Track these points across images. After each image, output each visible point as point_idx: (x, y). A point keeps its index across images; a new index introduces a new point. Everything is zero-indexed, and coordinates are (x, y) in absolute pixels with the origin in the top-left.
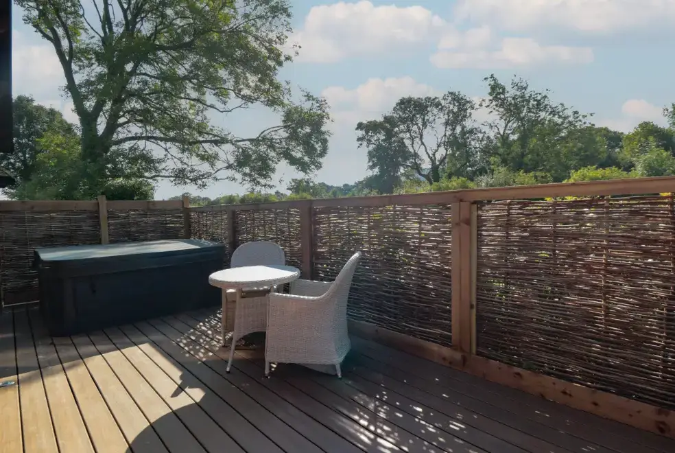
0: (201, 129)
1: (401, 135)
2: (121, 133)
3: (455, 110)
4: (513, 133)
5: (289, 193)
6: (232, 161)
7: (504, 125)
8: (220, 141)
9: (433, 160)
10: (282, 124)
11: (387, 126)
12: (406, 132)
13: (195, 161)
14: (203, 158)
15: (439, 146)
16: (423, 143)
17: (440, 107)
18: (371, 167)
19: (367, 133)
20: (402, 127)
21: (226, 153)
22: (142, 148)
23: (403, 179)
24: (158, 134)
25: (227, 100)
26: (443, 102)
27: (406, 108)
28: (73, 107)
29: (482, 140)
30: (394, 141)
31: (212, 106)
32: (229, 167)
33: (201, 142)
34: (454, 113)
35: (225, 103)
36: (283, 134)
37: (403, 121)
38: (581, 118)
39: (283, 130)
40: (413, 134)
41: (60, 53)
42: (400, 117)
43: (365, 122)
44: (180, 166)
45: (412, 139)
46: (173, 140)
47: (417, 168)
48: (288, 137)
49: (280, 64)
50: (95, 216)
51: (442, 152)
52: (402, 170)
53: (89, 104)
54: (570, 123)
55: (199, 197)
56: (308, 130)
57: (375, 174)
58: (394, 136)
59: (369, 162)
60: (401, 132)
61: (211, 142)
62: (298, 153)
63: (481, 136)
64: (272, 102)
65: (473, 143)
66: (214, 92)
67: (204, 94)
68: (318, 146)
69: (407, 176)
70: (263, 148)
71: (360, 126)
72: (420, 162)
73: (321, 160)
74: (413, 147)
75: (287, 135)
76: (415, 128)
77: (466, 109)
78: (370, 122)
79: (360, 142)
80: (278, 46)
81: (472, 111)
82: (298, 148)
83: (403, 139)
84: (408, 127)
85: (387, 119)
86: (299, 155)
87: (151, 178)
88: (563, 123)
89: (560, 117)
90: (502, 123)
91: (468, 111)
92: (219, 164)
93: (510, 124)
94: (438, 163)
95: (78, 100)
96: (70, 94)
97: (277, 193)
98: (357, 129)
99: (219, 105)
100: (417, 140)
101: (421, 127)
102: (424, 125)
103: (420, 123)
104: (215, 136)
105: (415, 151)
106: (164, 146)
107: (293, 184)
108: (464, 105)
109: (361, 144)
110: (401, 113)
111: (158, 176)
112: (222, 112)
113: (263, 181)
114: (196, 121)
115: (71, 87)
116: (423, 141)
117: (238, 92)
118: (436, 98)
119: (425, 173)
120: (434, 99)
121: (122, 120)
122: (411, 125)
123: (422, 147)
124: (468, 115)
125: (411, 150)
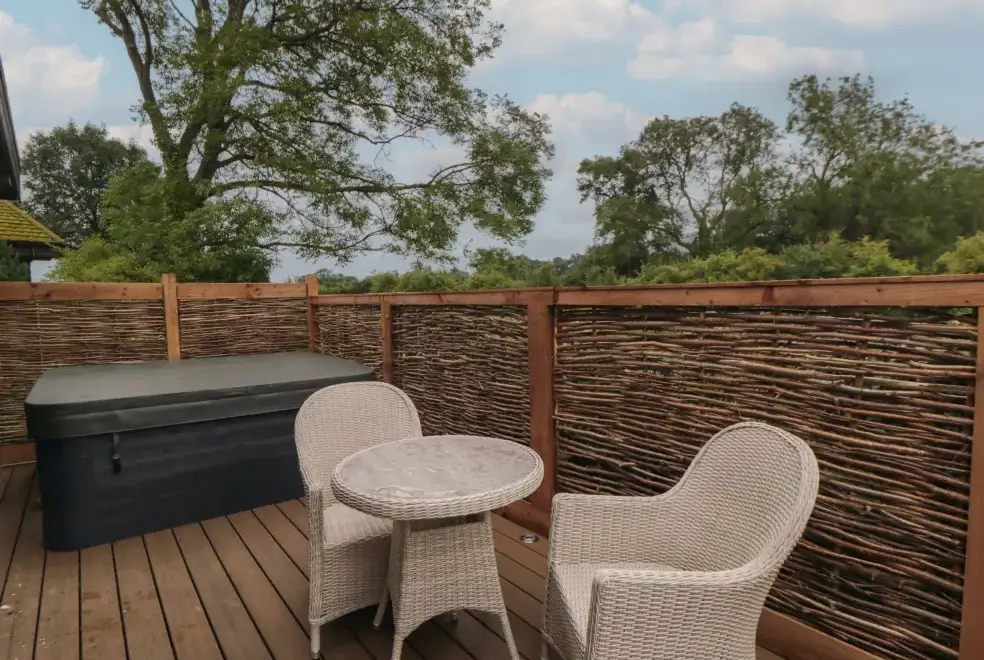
0: (344, 170)
1: (650, 181)
2: (223, 176)
3: (742, 138)
4: (840, 176)
5: (472, 271)
6: (389, 221)
7: (825, 163)
8: (372, 188)
9: (701, 221)
10: (468, 161)
11: (628, 166)
12: (659, 175)
13: (333, 220)
14: (346, 216)
15: (711, 197)
16: (685, 195)
17: (715, 135)
18: (602, 234)
19: (596, 178)
20: (652, 168)
21: (380, 207)
22: (251, 198)
23: (651, 250)
24: (277, 177)
25: (385, 124)
26: (720, 127)
27: (659, 137)
28: (152, 136)
29: (787, 187)
30: (639, 191)
31: (361, 135)
32: (387, 229)
33: (343, 190)
34: (738, 144)
35: (380, 128)
36: (471, 176)
37: (655, 158)
38: (958, 151)
39: (471, 169)
40: (670, 180)
41: (133, 52)
42: (650, 152)
43: (593, 159)
44: (310, 227)
45: (669, 186)
46: (299, 187)
47: (675, 233)
48: (480, 181)
49: (469, 60)
50: (156, 309)
51: (716, 208)
52: (650, 236)
53: (176, 133)
54: (940, 158)
55: (340, 275)
56: (510, 170)
57: (608, 242)
58: (638, 183)
59: (598, 223)
60: (652, 176)
61: (358, 189)
62: (492, 207)
63: (784, 180)
64: (454, 127)
65: (770, 192)
66: (364, 112)
67: (348, 115)
68: (527, 196)
69: (657, 244)
70: (438, 200)
71: (585, 166)
72: (680, 223)
73: (531, 218)
74: (669, 199)
75: (477, 178)
76: (673, 170)
77: (759, 138)
78: (601, 160)
79: (584, 192)
80: (468, 31)
81: (770, 141)
82: (495, 199)
83: (652, 186)
84: (662, 168)
85: (629, 156)
86: (494, 210)
87: (267, 247)
88: (927, 159)
89: (923, 148)
90: (820, 160)
91: (763, 141)
92: (371, 226)
93: (834, 162)
94: (709, 225)
95: (160, 124)
96: (148, 117)
97: (455, 270)
98: (580, 171)
99: (372, 133)
100: (676, 189)
101: (683, 168)
102: (689, 164)
103: (682, 160)
104: (364, 181)
105: (672, 204)
106: (286, 196)
107: (479, 257)
108: (756, 131)
109: (586, 196)
110: (651, 146)
111: (278, 244)
112: (376, 143)
113: (439, 252)
114: (336, 158)
115: (150, 107)
116: (686, 189)
117: (401, 111)
118: (710, 120)
119: (689, 241)
120: (706, 123)
121: (224, 156)
122: (667, 166)
123: (685, 199)
124: (763, 146)
125: (667, 204)
